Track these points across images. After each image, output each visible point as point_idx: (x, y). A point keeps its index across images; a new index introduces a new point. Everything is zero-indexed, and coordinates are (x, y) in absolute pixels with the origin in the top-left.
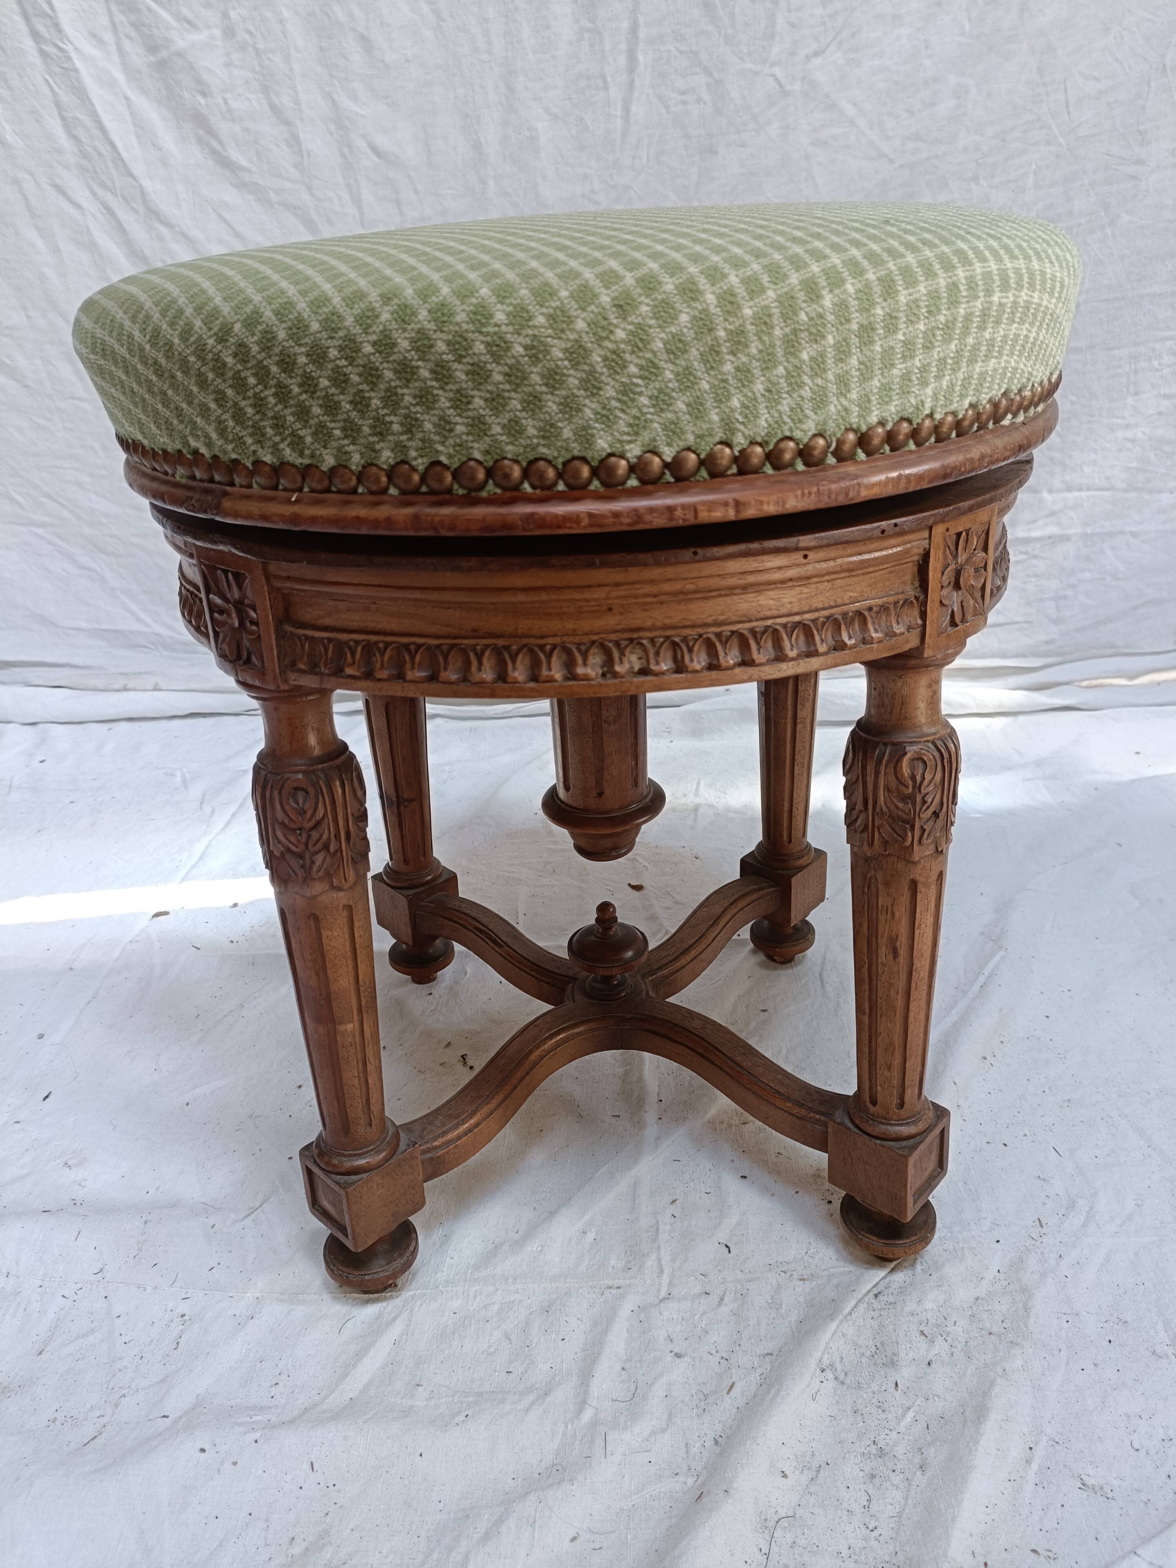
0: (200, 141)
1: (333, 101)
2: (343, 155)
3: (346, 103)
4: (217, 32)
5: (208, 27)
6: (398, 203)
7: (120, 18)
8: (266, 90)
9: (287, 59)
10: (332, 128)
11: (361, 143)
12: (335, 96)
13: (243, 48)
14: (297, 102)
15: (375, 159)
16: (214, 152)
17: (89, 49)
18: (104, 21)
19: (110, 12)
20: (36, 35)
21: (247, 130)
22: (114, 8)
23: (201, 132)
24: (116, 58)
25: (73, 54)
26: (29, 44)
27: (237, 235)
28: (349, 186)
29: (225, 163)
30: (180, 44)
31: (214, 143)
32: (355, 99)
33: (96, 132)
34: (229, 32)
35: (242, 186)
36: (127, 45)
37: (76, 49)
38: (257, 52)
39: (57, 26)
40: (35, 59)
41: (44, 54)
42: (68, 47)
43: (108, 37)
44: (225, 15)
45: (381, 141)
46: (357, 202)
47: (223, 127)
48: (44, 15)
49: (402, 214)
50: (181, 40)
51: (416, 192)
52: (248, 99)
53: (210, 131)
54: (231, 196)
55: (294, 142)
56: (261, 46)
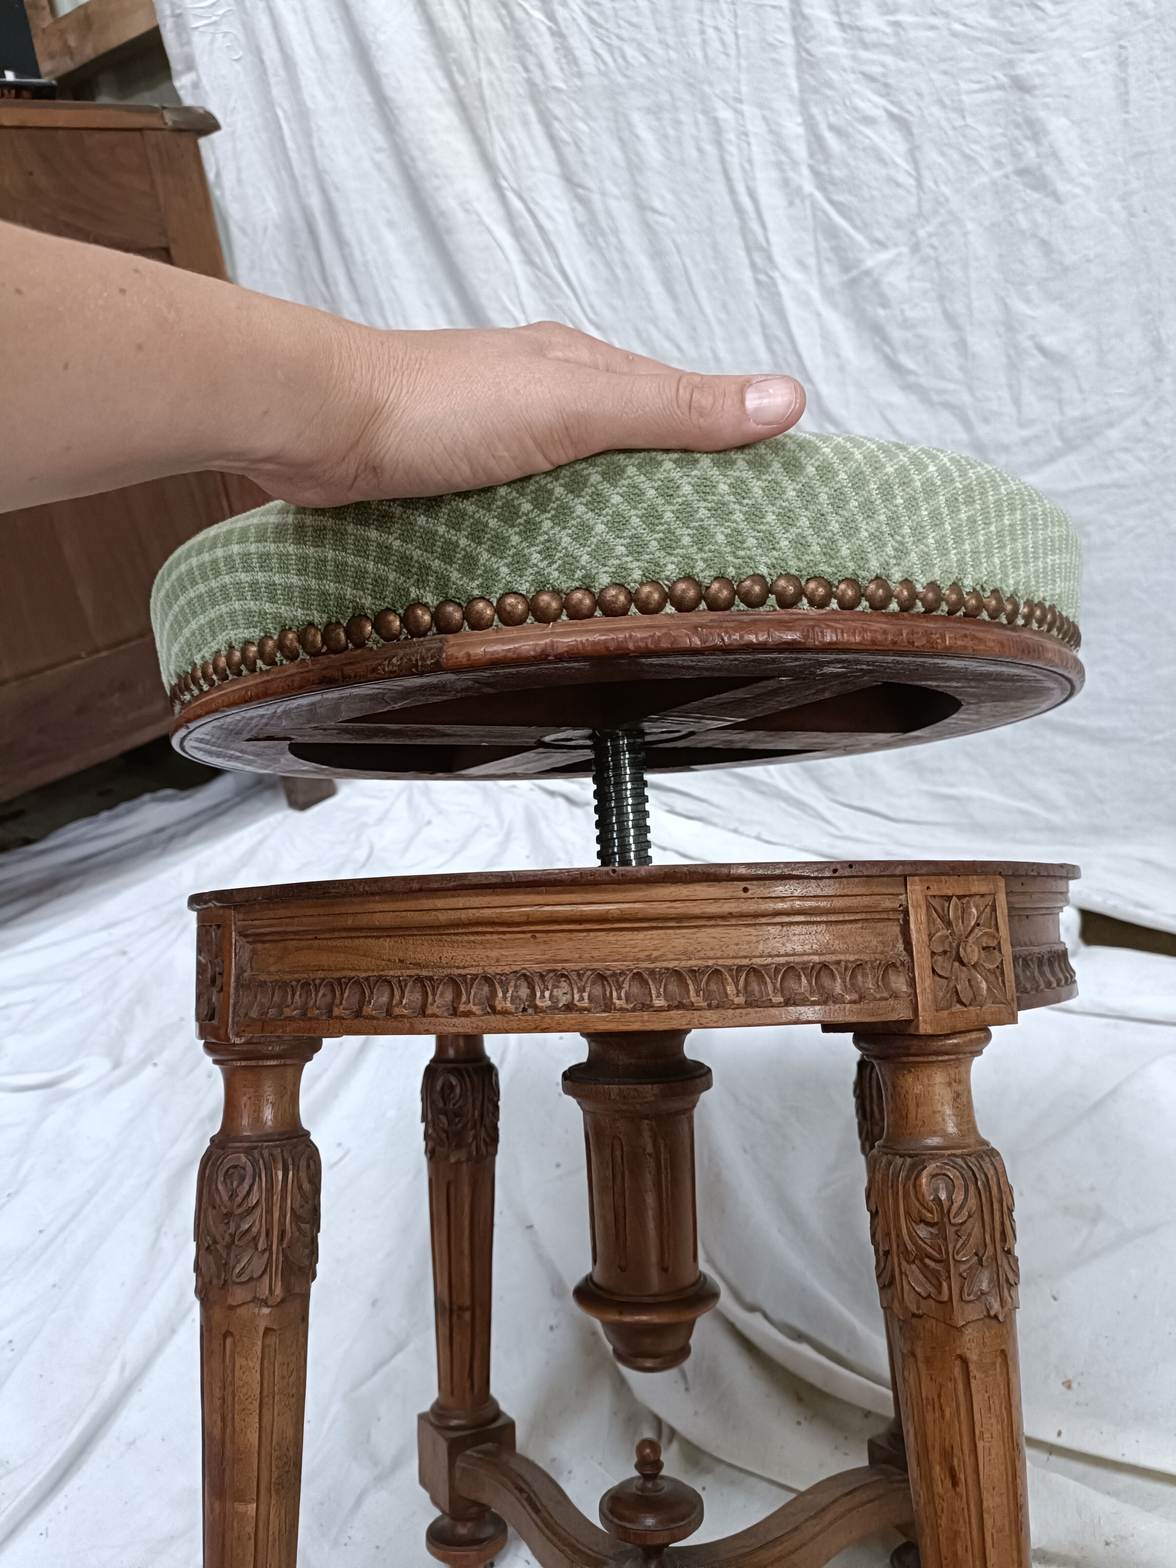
0: (877, 349)
1: (1005, 304)
2: (1009, 356)
3: (1020, 307)
4: (904, 250)
5: (896, 245)
6: (1060, 402)
7: (824, 244)
8: (941, 298)
9: (965, 267)
10: (1002, 330)
11: (1028, 344)
12: (1008, 301)
13: (924, 261)
14: (969, 307)
15: (1042, 359)
16: (886, 357)
17: (796, 275)
18: (810, 248)
19: (816, 239)
20: (753, 266)
21: (919, 336)
22: (820, 237)
23: (877, 340)
24: (815, 279)
25: (779, 281)
26: (747, 275)
27: (895, 432)
28: (1010, 386)
29: (895, 367)
30: (870, 263)
31: (887, 350)
32: (1028, 300)
33: (788, 346)
34: (916, 248)
35: (910, 388)
36: (827, 268)
37: (784, 276)
38: (938, 264)
39: (770, 258)
40: (751, 286)
41: (758, 282)
42: (776, 275)
43: (811, 262)
44: (913, 233)
45: (1050, 341)
46: (1017, 401)
47: (896, 334)
48: (761, 249)
49: (1062, 413)
50: (873, 260)
51: (1081, 391)
52: (924, 308)
53: (886, 339)
54: (896, 396)
55: (962, 346)
56: (943, 259)
